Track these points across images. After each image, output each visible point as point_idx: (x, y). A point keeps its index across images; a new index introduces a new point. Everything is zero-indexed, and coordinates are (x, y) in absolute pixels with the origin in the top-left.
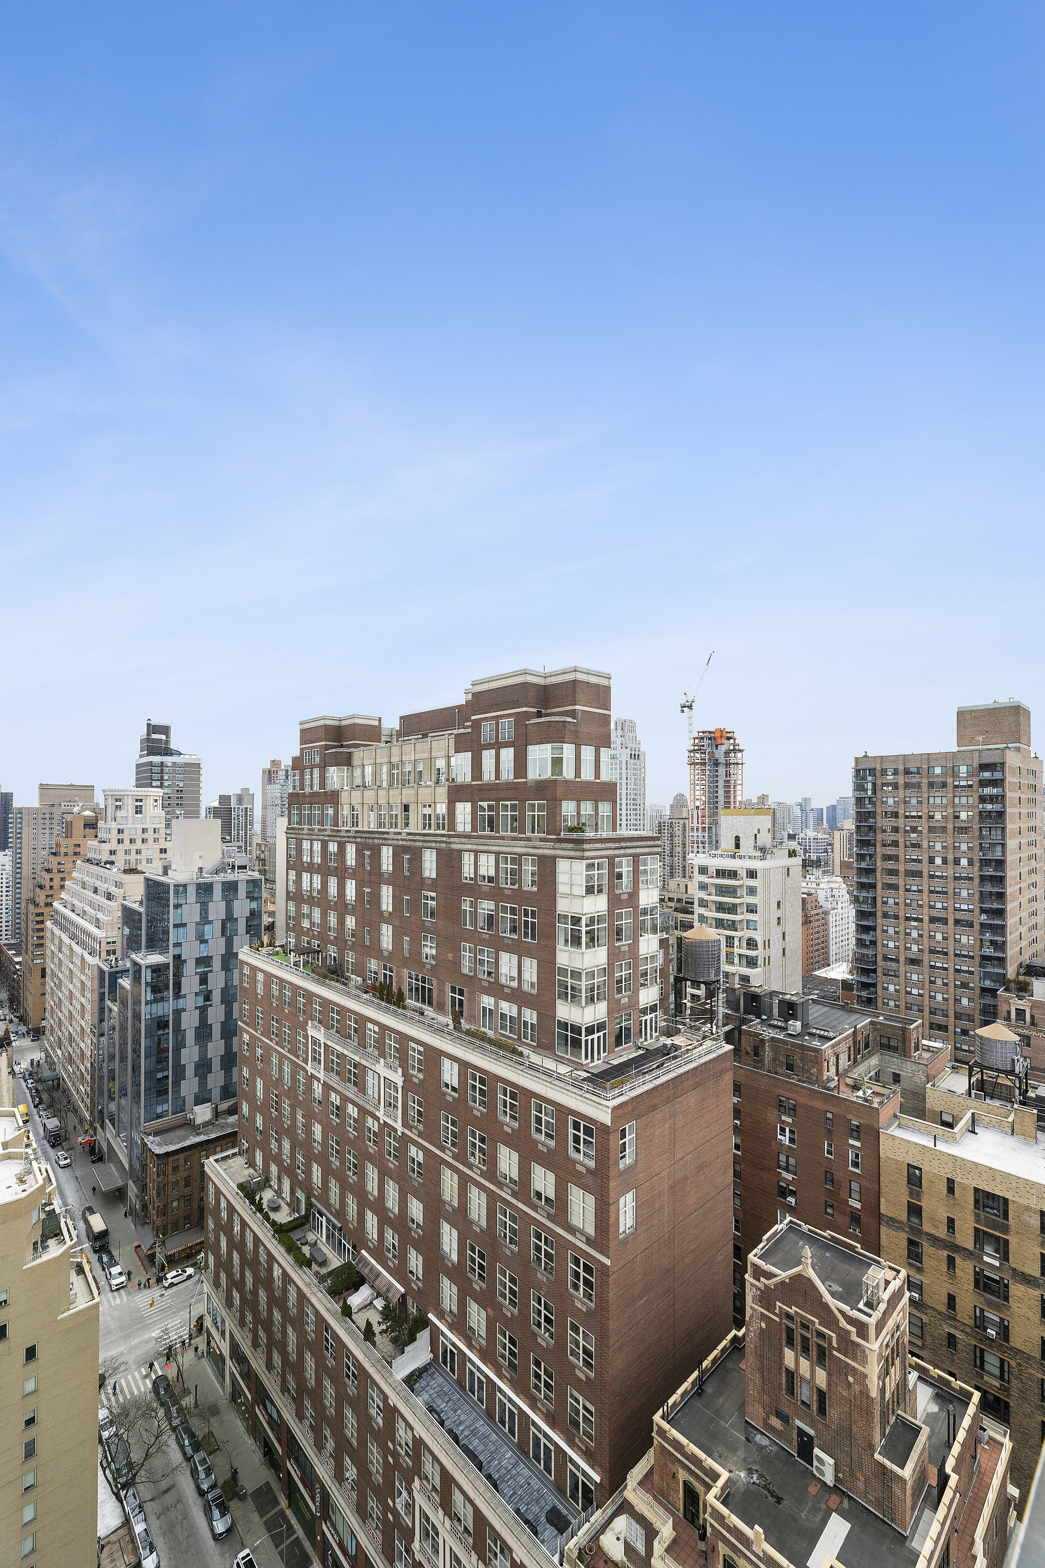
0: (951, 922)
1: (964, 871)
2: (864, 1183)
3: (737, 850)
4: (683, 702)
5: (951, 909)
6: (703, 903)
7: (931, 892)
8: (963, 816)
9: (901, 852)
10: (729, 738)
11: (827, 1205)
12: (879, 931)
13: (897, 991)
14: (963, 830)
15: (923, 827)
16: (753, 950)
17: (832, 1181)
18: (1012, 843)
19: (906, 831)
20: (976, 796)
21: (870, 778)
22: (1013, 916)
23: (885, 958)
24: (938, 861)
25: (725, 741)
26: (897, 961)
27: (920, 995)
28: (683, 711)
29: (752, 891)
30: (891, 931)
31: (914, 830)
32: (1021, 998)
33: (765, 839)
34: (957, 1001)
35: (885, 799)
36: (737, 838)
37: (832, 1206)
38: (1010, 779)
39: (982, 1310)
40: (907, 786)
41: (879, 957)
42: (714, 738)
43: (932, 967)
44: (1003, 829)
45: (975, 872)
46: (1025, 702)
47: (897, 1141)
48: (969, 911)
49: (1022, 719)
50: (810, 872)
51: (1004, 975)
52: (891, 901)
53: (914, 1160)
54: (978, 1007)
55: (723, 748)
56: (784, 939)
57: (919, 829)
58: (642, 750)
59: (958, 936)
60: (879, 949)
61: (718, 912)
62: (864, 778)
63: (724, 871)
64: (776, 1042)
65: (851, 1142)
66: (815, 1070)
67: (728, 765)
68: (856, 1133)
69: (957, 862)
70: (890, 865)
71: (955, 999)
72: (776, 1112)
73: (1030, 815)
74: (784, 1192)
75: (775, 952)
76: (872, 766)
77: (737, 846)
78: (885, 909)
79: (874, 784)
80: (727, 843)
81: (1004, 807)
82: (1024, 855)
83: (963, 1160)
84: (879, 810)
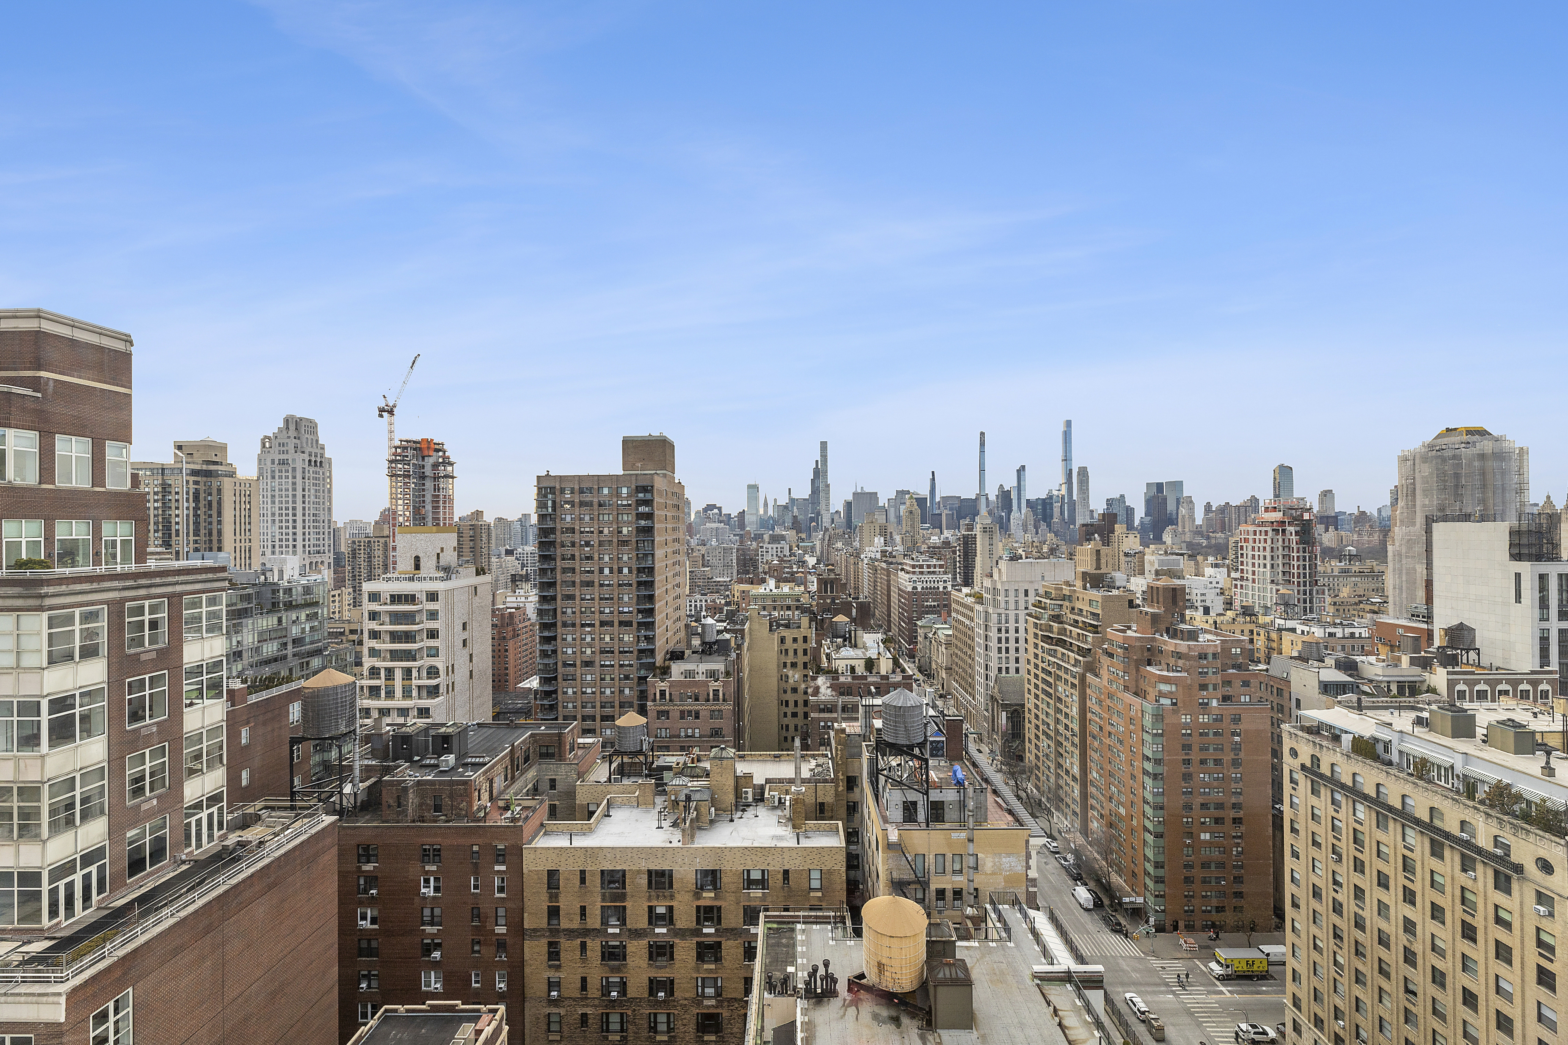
0: (616, 624)
1: (626, 578)
2: (510, 905)
3: (417, 572)
4: (383, 405)
5: (616, 613)
6: (374, 635)
7: (601, 599)
8: (625, 531)
9: (577, 565)
10: (438, 451)
11: (474, 942)
12: (559, 640)
13: (574, 693)
14: (624, 543)
15: (595, 542)
16: (436, 678)
17: (478, 916)
18: (659, 553)
19: (581, 546)
20: (634, 513)
21: (550, 496)
22: (661, 612)
23: (565, 665)
24: (607, 571)
25: (431, 453)
26: (574, 665)
27: (593, 693)
28: (381, 416)
29: (433, 615)
30: (569, 638)
31: (587, 544)
32: (663, 681)
33: (450, 557)
34: (621, 692)
35: (563, 516)
36: (417, 559)
37: (479, 943)
38: (657, 499)
39: (607, 978)
40: (582, 504)
41: (560, 664)
42: (420, 449)
43: (602, 666)
44: (653, 541)
45: (633, 579)
46: (671, 437)
47: (539, 852)
48: (630, 612)
49: (668, 451)
50: (520, 587)
51: (654, 663)
52: (569, 611)
53: (553, 864)
54: (637, 693)
55: (430, 461)
56: (471, 661)
57: (592, 543)
58: (327, 455)
59: (621, 636)
60: (559, 657)
61: (394, 643)
62: (545, 496)
63: (400, 596)
64: (422, 785)
65: (497, 868)
66: (464, 803)
67: (436, 478)
68: (500, 856)
69: (620, 571)
70: (569, 576)
71: (620, 691)
72: (419, 864)
73: (674, 529)
74: (428, 950)
75: (461, 676)
76: (552, 485)
77: (417, 567)
78: (564, 619)
79: (554, 502)
80: (405, 564)
81: (653, 523)
82: (670, 562)
83: (592, 848)
84: (558, 527)
